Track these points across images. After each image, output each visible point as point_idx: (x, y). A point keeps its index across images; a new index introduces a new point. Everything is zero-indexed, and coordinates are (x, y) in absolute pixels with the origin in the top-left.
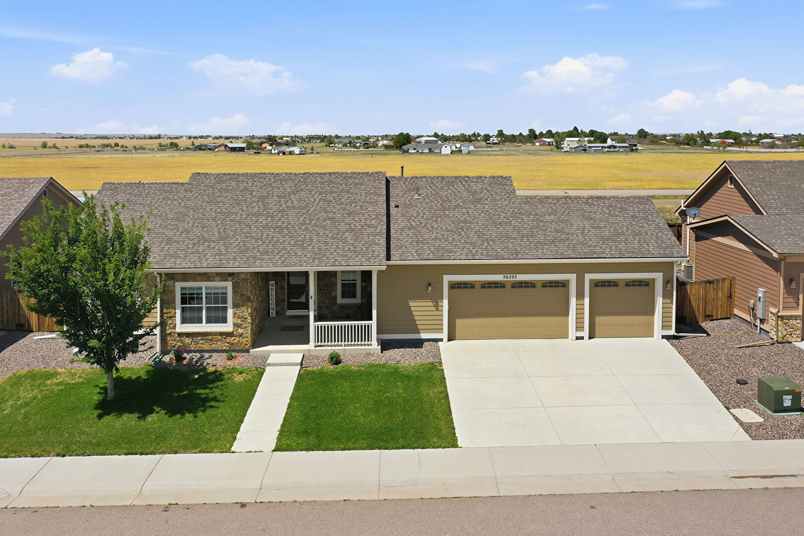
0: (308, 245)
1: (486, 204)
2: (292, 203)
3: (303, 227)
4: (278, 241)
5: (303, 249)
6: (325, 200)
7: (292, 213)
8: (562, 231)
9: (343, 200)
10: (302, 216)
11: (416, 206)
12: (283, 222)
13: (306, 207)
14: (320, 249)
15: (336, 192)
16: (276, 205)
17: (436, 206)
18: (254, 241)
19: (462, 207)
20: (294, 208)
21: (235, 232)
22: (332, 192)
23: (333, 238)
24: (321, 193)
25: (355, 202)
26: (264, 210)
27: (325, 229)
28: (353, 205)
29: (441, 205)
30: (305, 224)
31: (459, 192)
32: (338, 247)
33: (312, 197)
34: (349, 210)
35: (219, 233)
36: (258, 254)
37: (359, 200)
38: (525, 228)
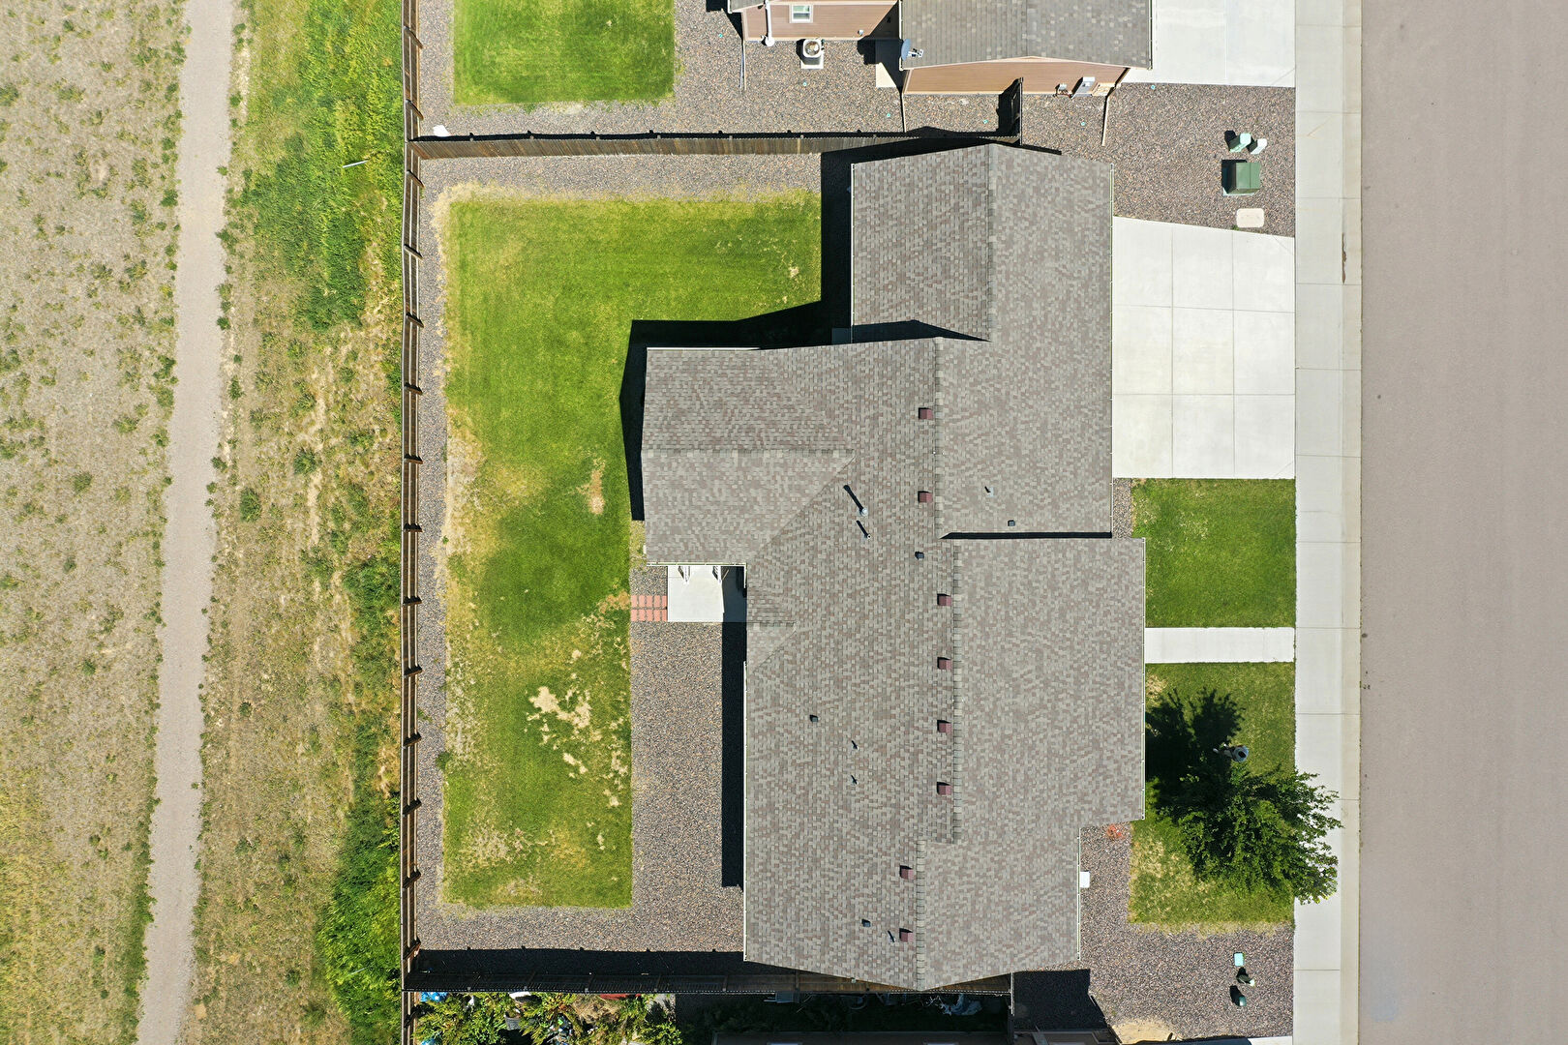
0: (1109, 635)
1: (1008, 393)
2: (1030, 672)
3: (1077, 647)
4: (1101, 675)
5: (1116, 640)
6: (1025, 626)
7: (1049, 668)
8: (1064, 304)
9: (1026, 601)
10: (1056, 654)
11: (1011, 495)
12: (1068, 676)
13: (1039, 652)
14: (1116, 620)
15: (1007, 612)
16: (1034, 695)
17: (1011, 466)
18: (1101, 706)
19: (1014, 429)
20: (1039, 668)
21: (1083, 735)
22: (1008, 618)
23: (1098, 606)
24: (1010, 634)
25: (1030, 583)
26: (1045, 707)
27: (1083, 618)
28: (1034, 585)
29: (1008, 458)
30: (1072, 648)
31: (979, 428)
32: (1112, 598)
33: (1018, 646)
34: (1045, 590)
35: (1087, 754)
36: (1123, 694)
37: (1026, 577)
38: (1057, 351)
